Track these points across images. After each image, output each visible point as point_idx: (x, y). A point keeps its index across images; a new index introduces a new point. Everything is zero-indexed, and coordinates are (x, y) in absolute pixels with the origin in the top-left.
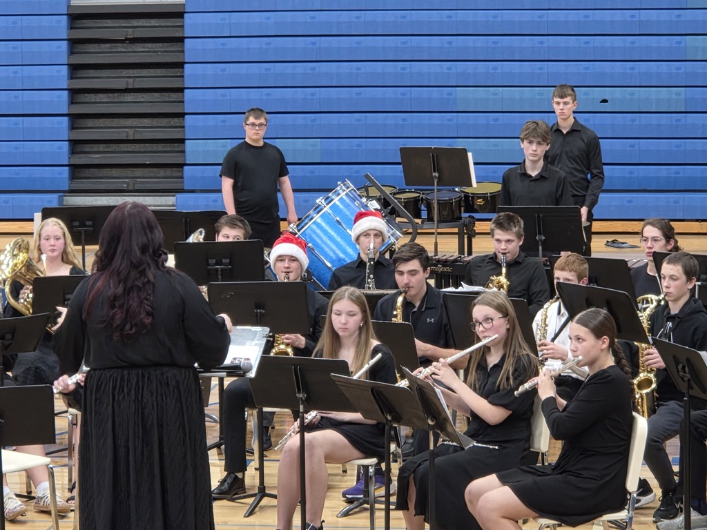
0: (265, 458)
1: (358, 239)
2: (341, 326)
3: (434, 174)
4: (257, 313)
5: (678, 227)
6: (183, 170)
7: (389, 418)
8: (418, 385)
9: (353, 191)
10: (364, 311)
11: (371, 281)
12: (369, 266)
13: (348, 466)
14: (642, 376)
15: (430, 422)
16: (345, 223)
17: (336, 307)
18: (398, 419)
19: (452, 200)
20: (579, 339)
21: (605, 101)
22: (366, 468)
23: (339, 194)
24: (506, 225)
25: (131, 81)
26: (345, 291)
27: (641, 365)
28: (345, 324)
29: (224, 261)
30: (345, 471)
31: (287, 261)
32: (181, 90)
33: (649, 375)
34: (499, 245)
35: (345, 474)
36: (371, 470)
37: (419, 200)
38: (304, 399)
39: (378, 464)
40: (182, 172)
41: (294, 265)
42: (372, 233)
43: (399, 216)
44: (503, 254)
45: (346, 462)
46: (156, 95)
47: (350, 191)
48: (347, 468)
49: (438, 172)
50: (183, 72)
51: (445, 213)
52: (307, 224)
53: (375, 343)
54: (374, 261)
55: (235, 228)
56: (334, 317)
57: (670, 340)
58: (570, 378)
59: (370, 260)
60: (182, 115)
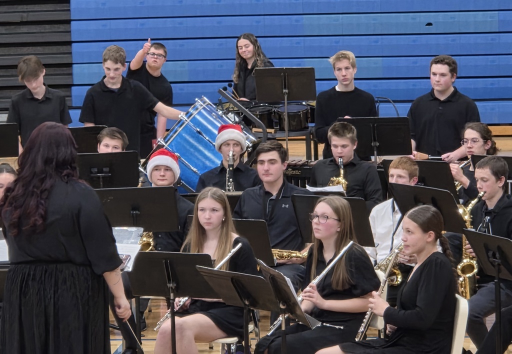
0: (142, 338)
1: (220, 148)
2: (206, 221)
3: (284, 91)
4: (133, 214)
5: (494, 130)
6: (71, 90)
7: (247, 303)
8: (271, 275)
9: (209, 105)
10: (225, 208)
11: (230, 185)
12: (229, 171)
13: (213, 344)
14: (466, 261)
15: (282, 307)
16: (205, 133)
17: (201, 205)
18: (255, 303)
19: (300, 112)
20: (409, 231)
21: (430, 24)
22: (229, 345)
23: (197, 109)
24: (341, 131)
25: (25, 15)
26: (208, 191)
27: (464, 252)
28: (209, 219)
29: (105, 169)
30: (211, 348)
31: (163, 170)
32: (68, 22)
33: (472, 261)
34: (336, 149)
35: (211, 350)
36: (233, 347)
37: (272, 113)
38: (173, 288)
39: (239, 342)
40: (70, 91)
41: (168, 173)
42: (232, 143)
43: (255, 127)
44: (340, 157)
45: (212, 341)
46: (47, 26)
47: (207, 106)
48: (214, 345)
49: (288, 89)
50: (70, 6)
51: (294, 123)
52: (172, 136)
53: (235, 236)
54: (233, 168)
55: (115, 139)
56: (200, 213)
57: (489, 233)
58: (403, 266)
59: (230, 166)
60: (69, 43)
